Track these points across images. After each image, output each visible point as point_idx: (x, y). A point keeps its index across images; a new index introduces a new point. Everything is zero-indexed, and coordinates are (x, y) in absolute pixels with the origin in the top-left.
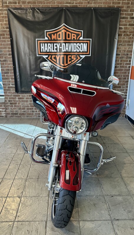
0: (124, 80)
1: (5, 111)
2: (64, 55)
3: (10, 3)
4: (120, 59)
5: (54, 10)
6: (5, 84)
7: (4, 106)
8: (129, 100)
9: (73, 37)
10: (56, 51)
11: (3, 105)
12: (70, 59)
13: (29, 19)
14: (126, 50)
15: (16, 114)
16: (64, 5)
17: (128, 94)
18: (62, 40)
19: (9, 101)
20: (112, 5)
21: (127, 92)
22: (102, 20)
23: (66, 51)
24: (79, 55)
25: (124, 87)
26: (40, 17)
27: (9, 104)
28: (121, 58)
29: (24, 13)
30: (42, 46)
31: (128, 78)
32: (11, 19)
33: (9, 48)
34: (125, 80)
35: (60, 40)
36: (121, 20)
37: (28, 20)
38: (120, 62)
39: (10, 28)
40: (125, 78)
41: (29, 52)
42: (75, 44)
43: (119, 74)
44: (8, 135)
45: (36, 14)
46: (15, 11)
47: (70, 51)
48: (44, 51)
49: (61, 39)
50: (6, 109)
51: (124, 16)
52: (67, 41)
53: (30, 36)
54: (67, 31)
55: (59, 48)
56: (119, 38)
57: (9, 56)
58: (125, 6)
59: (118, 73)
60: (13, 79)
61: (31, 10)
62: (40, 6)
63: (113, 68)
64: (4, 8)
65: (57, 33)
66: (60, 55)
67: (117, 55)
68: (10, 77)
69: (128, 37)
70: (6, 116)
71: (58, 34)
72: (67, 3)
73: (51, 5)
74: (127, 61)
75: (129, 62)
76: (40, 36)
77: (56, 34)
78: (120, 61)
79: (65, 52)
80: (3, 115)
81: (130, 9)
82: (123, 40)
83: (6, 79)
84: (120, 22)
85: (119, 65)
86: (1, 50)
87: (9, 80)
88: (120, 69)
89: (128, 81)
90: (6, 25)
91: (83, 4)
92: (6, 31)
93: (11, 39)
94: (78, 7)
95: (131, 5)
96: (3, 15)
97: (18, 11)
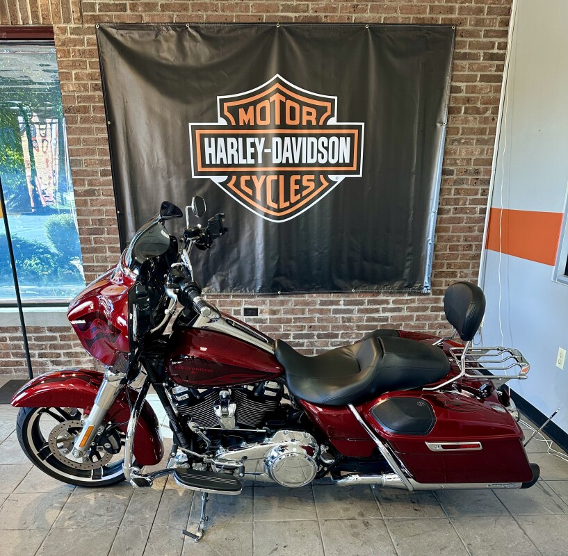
0: (465, 252)
2: (279, 173)
3: (105, 7)
4: (454, 187)
5: (246, 31)
6: (90, 266)
9: (305, 118)
10: (252, 162)
12: (297, 187)
13: (166, 59)
14: (474, 158)
16: (276, 14)
18: (272, 126)
20: (427, 15)
23: (284, 162)
25: (466, 276)
26: (200, 53)
28: (456, 182)
29: (150, 42)
30: (210, 146)
31: (479, 248)
32: (107, 59)
33: (102, 152)
34: (469, 252)
35: (264, 127)
36: (457, 62)
37: (164, 62)
38: (452, 196)
39: (105, 88)
40: (471, 246)
41: (168, 166)
42: (314, 139)
43: (450, 234)
45: (188, 44)
47: (297, 161)
48: (214, 162)
49: (267, 122)
51: (467, 51)
52: (287, 129)
53: (168, 115)
54: (288, 97)
55: (263, 152)
56: (450, 120)
57: (102, 179)
58: (470, 19)
59: (446, 230)
60: (115, 252)
61: (172, 32)
62: (201, 17)
63: (433, 214)
64: (86, 25)
66: (266, 173)
67: (444, 172)
68: (107, 246)
69: (477, 116)
71: (259, 106)
72: (287, 8)
73: (235, 14)
74: (476, 194)
75: (482, 195)
76: (202, 115)
77: (251, 108)
78: (453, 192)
79: (281, 165)
81: (484, 29)
82: (464, 126)
83: (95, 250)
84: (453, 71)
85: (450, 205)
86: (79, 158)
87: (104, 255)
88: (454, 218)
89: (478, 256)
90: (92, 79)
91: (338, 14)
92: (93, 97)
93: (109, 123)
94: (324, 23)
95: (490, 17)
96: (83, 48)
97: (131, 35)
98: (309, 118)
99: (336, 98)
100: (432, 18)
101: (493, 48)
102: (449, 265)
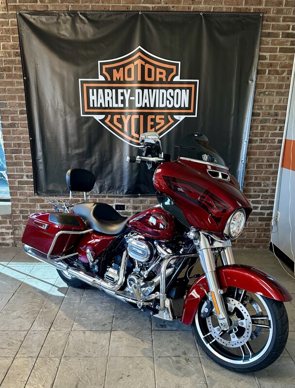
0: (267, 169)
1: (12, 234)
2: (139, 114)
4: (260, 125)
5: (118, 16)
6: (12, 175)
7: (10, 221)
8: (279, 213)
10: (122, 106)
11: (8, 220)
12: (152, 123)
13: (64, 35)
14: (274, 105)
16: (139, 5)
17: (275, 200)
18: (136, 82)
19: (21, 212)
20: (244, 6)
21: (273, 196)
22: (221, 39)
23: (144, 106)
24: (172, 114)
25: (268, 185)
26: (87, 31)
27: (21, 219)
28: (261, 121)
29: (53, 24)
30: (93, 95)
31: (277, 166)
32: (24, 35)
33: (20, 98)
34: (269, 169)
35: (131, 82)
36: (263, 39)
37: (63, 37)
38: (259, 131)
39: (22, 55)
40: (271, 165)
41: (65, 108)
43: (257, 156)
44: (15, 288)
45: (79, 25)
46: (34, 19)
47: (152, 106)
49: (132, 79)
50: (15, 229)
51: (271, 31)
52: (145, 83)
53: (65, 74)
54: (147, 62)
55: (129, 100)
56: (258, 79)
57: (20, 116)
58: (273, 9)
59: (254, 154)
60: (29, 165)
61: (68, 17)
62: (87, 7)
63: (245, 143)
64: (10, 12)
65: (124, 66)
66: (131, 114)
67: (253, 114)
68: (23, 161)
69: (277, 76)
70: (15, 245)
71: (127, 68)
72: (147, 1)
73: (111, 5)
74: (276, 130)
75: (280, 130)
76: (88, 73)
78: (259, 128)
79: (141, 108)
80: (8, 242)
81: (282, 16)
82: (268, 83)
83: (15, 164)
84: (260, 44)
85: (257, 137)
86: (4, 102)
87: (21, 167)
88: (260, 146)
89: (277, 172)
90: (14, 49)
91: (182, 5)
92: (15, 61)
93: (25, 78)
94: (172, 11)
95: (286, 8)
96: (8, 27)
97: (40, 19)
98: (161, 76)
99: (179, 63)
100: (247, 8)
101: (289, 29)
102: (256, 178)
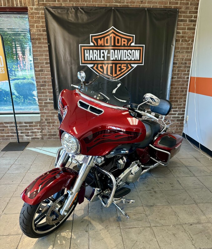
0: (181, 93)
1: (41, 132)
2: (113, 63)
3: (48, 0)
4: (177, 69)
5: (101, 10)
6: (41, 99)
7: (39, 125)
8: (188, 116)
9: (123, 43)
10: (103, 59)
11: (38, 125)
12: (120, 69)
13: (71, 20)
14: (185, 58)
15: (54, 135)
16: (112, 4)
17: (186, 110)
19: (46, 120)
20: (168, 5)
21: (185, 108)
22: (156, 22)
23: (115, 59)
25: (181, 102)
26: (84, 18)
27: (46, 124)
28: (178, 67)
29: (65, 14)
30: (87, 53)
31: (186, 91)
32: (48, 20)
33: (46, 55)
34: (182, 93)
36: (179, 23)
37: (70, 21)
38: (177, 72)
39: (47, 31)
40: (183, 91)
41: (71, 61)
42: (126, 51)
43: (176, 86)
45: (79, 15)
47: (119, 59)
48: (88, 59)
50: (43, 129)
51: (183, 19)
52: (116, 47)
53: (71, 41)
54: (117, 35)
55: (107, 56)
56: (176, 44)
57: (46, 65)
58: (184, 7)
59: (174, 85)
60: (51, 93)
61: (73, 10)
62: (84, 4)
63: (170, 79)
64: (40, 7)
65: (104, 37)
66: (108, 64)
67: (174, 63)
68: (47, 91)
69: (186, 43)
70: (42, 138)
72: (116, 2)
73: (97, 3)
74: (185, 71)
75: (187, 72)
76: (84, 41)
77: (103, 39)
78: (177, 71)
80: (38, 137)
81: (189, 10)
82: (181, 46)
83: (43, 93)
84: (177, 26)
85: (176, 75)
86: (37, 57)
87: (46, 94)
88: (177, 80)
89: (186, 95)
90: (42, 28)
91: (135, 4)
92: (43, 34)
93: (49, 44)
94: (130, 8)
95: (191, 6)
96: (39, 15)
97: (58, 11)
98: (124, 43)
99: (134, 35)
100: (170, 6)
101: (192, 18)
102: (175, 98)
